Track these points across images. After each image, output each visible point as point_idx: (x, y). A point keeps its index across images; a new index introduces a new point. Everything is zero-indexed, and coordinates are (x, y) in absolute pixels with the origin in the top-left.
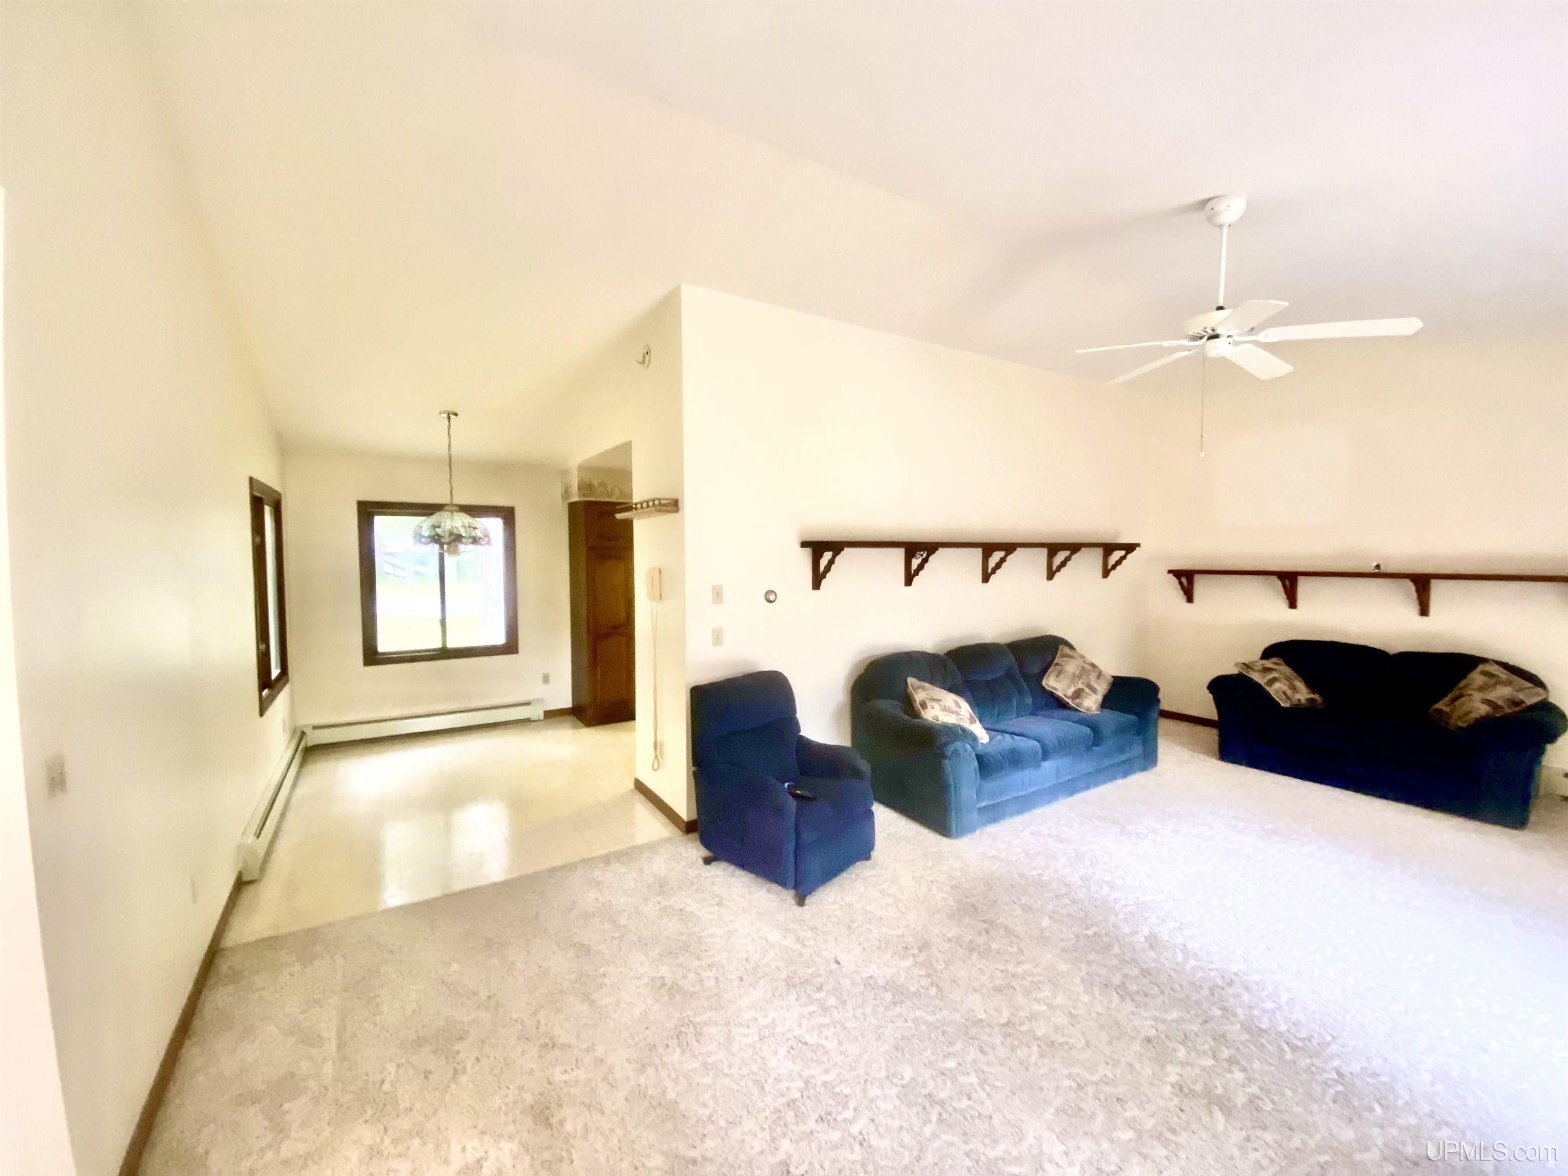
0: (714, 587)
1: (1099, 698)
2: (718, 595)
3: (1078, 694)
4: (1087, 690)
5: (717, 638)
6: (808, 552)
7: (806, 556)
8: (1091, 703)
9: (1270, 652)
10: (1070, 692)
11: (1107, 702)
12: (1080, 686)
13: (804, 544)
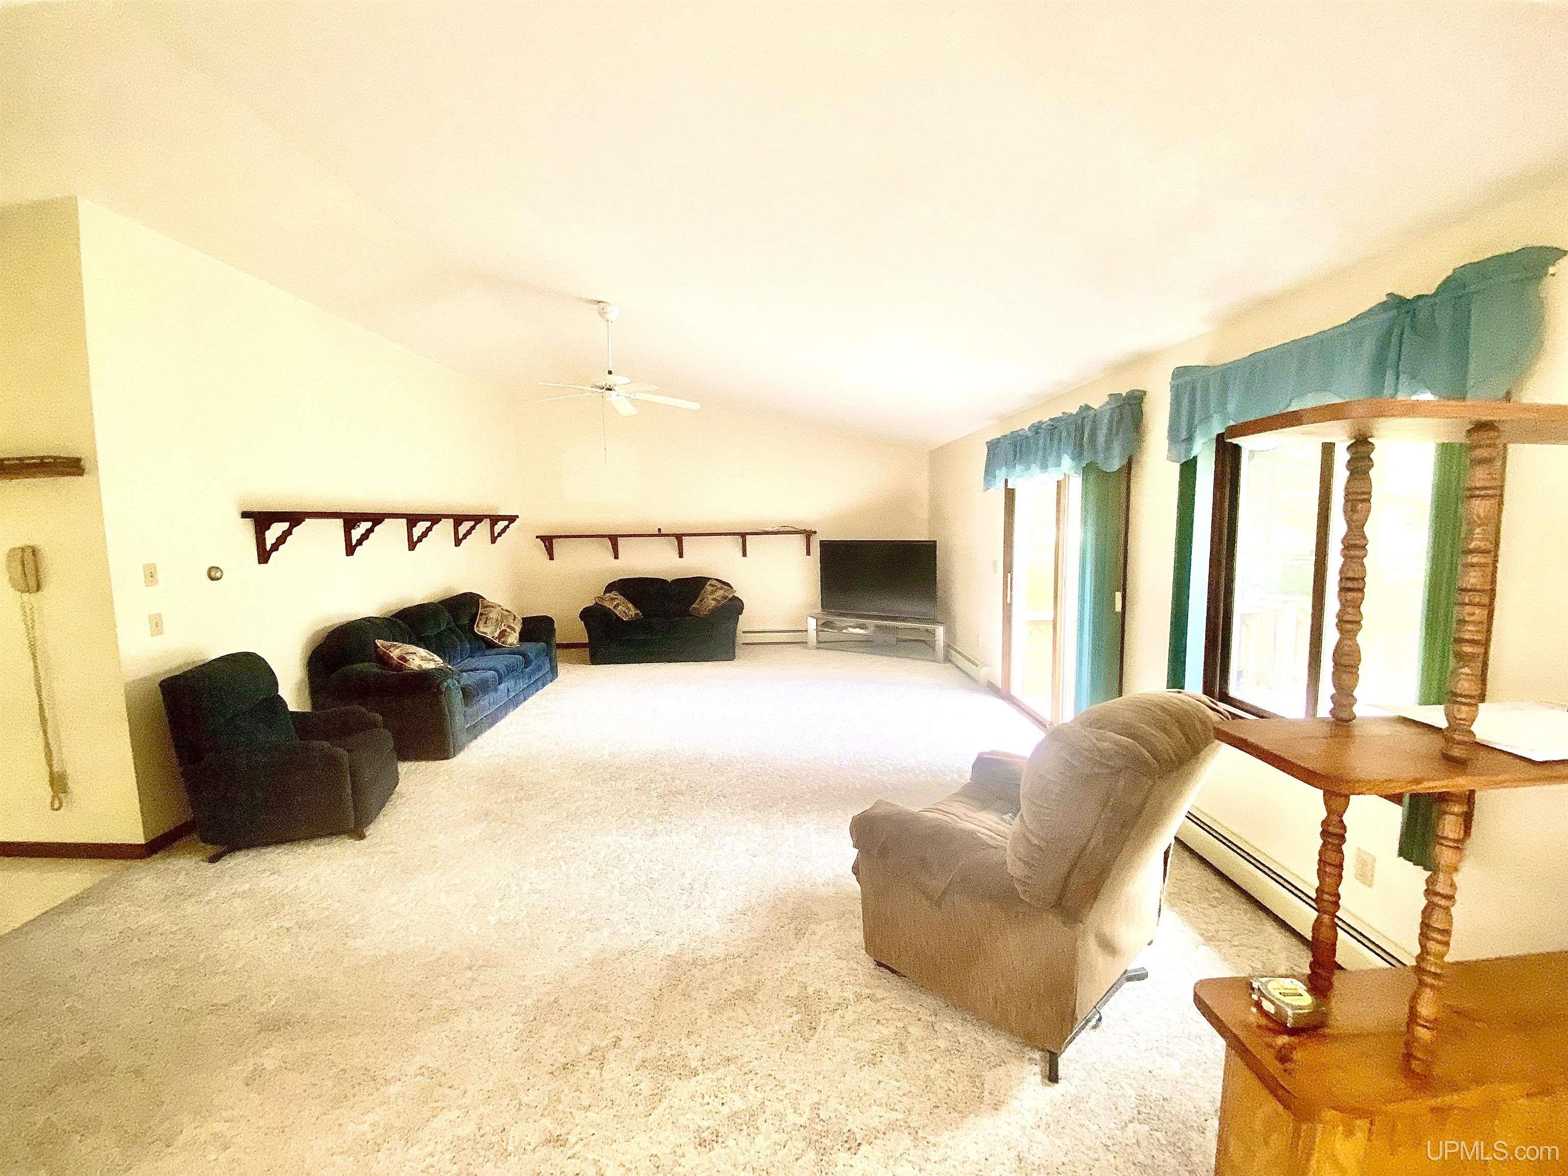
0: (146, 567)
1: (517, 635)
2: (151, 575)
3: (503, 634)
4: (508, 630)
5: (157, 625)
6: (249, 524)
7: (248, 527)
8: (513, 639)
9: (610, 588)
10: (496, 635)
11: (523, 637)
12: (503, 628)
13: (245, 515)
